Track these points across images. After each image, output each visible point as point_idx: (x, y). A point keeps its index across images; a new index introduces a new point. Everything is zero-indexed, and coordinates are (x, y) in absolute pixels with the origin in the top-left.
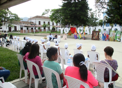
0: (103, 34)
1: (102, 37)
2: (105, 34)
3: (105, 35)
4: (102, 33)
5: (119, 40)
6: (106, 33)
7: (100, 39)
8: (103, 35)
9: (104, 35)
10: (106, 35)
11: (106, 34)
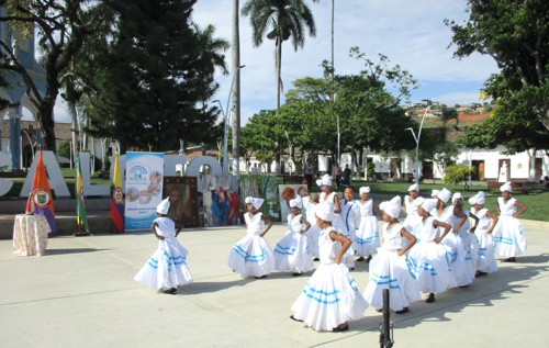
0: (213, 192)
1: (213, 208)
2: (221, 190)
3: (222, 196)
4: (210, 185)
5: (276, 215)
6: (227, 188)
7: (205, 216)
8: (215, 196)
9: (219, 198)
10: (228, 194)
11: (225, 193)
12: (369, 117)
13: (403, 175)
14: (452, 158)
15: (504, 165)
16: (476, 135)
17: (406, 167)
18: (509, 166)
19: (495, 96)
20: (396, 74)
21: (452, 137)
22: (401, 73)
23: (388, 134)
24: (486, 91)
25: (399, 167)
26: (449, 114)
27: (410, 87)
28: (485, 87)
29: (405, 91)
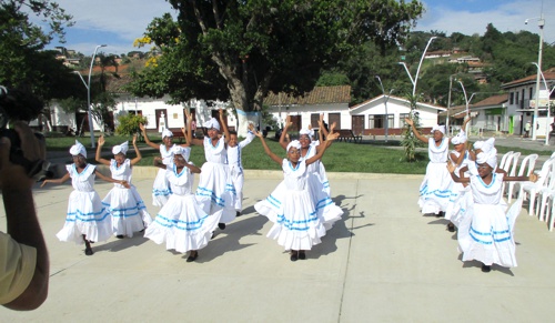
12: (13, 56)
13: (54, 128)
14: (110, 109)
15: (163, 115)
16: (148, 82)
17: (57, 119)
18: (166, 116)
19: (158, 43)
20: (43, 6)
21: (111, 86)
22: (49, 6)
23: (41, 79)
24: (150, 36)
25: (50, 119)
26: (107, 61)
27: (64, 24)
28: (148, 32)
29: (57, 27)
